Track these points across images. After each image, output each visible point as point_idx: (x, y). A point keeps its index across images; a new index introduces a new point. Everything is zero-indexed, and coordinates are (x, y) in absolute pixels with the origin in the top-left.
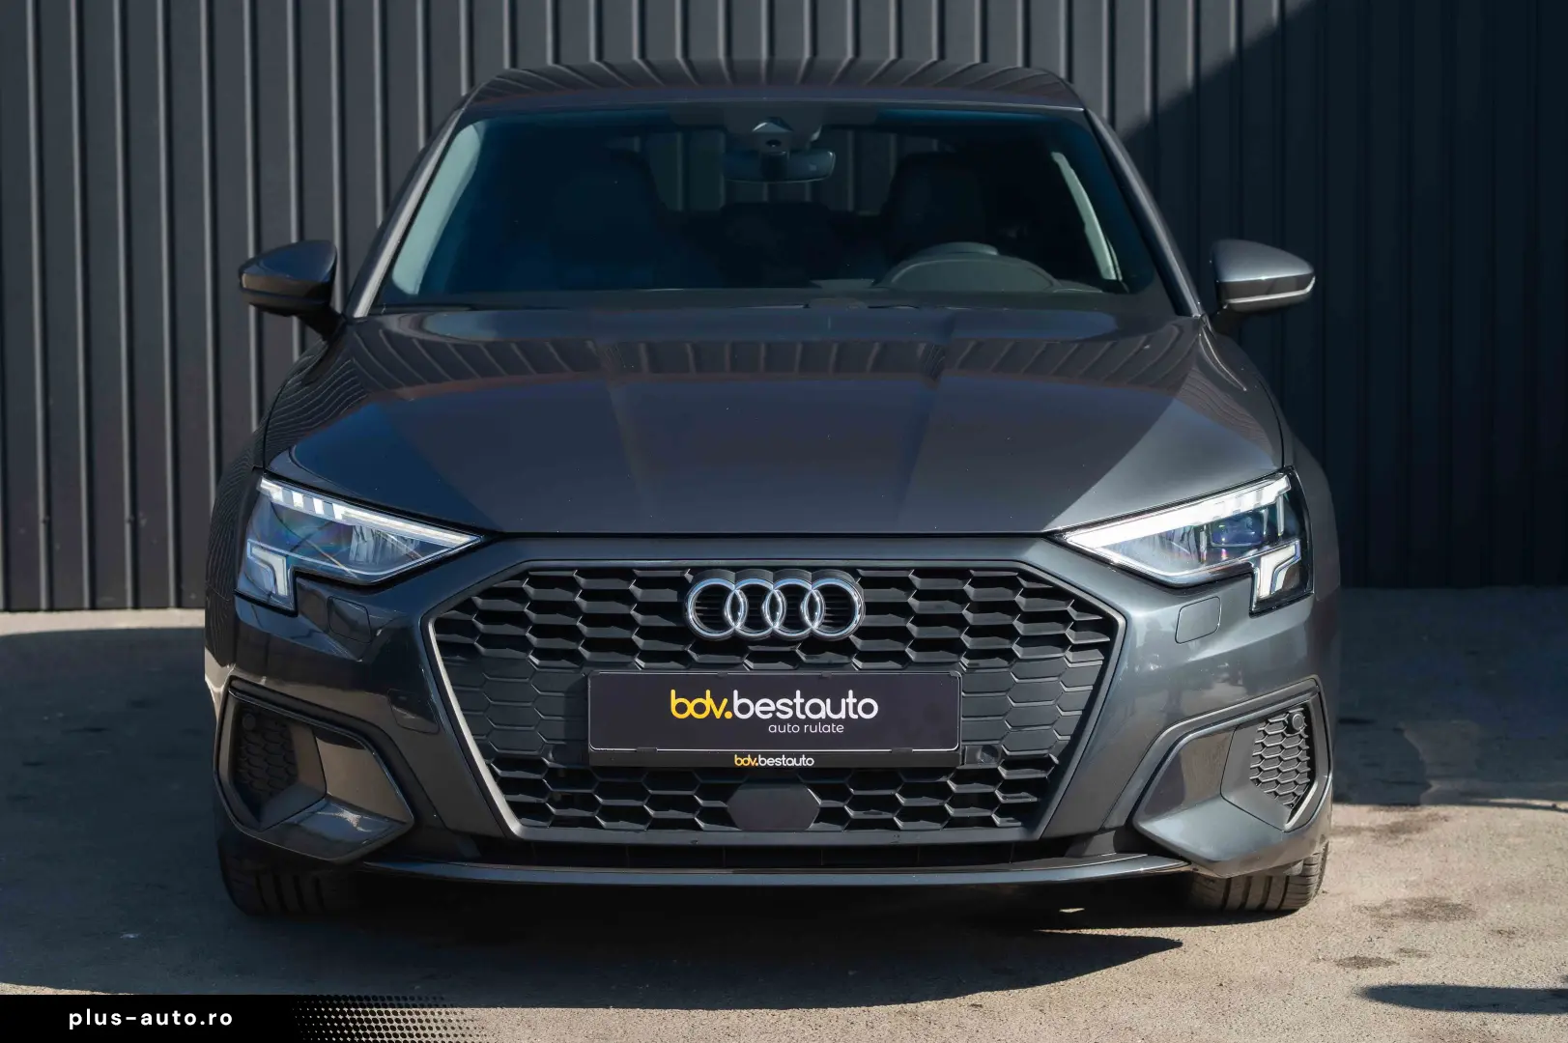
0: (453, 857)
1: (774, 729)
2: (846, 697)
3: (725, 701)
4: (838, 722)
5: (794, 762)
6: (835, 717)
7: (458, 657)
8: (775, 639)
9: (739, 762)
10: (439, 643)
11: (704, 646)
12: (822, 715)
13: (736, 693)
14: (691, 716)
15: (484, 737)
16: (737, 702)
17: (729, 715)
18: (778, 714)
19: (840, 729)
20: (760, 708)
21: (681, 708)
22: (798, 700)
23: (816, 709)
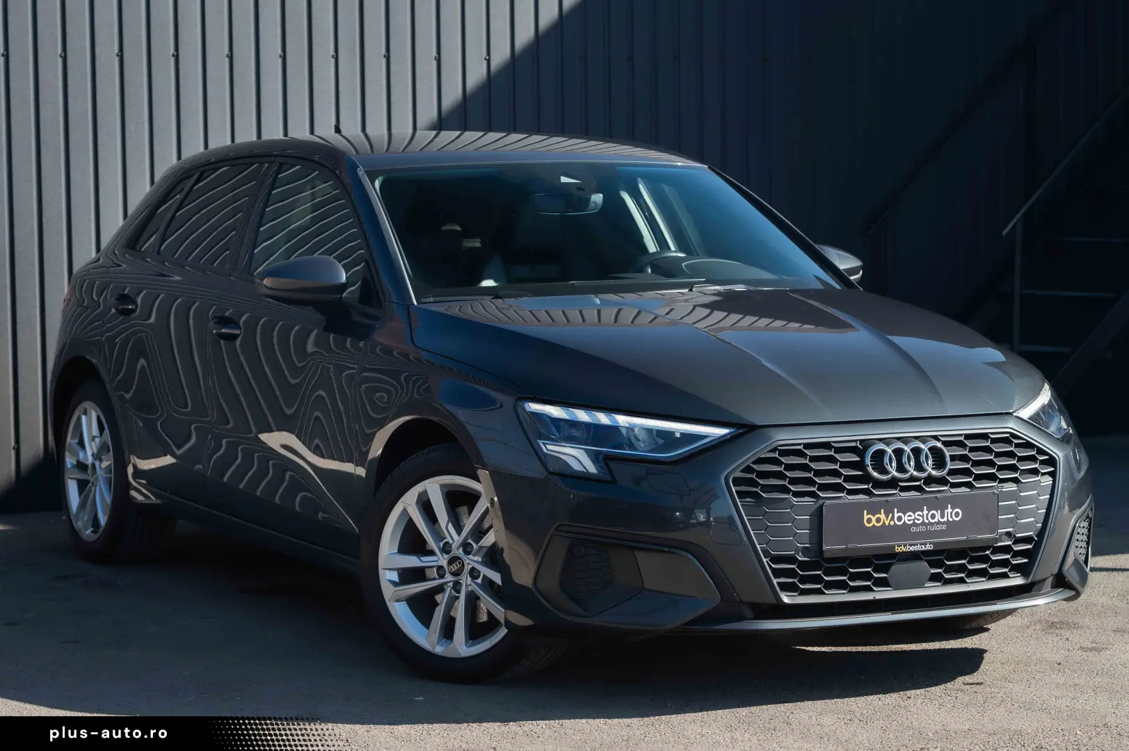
0: (742, 618)
1: (913, 529)
2: (947, 509)
3: (891, 515)
4: (943, 523)
5: (924, 548)
6: (942, 520)
7: (748, 499)
8: (912, 479)
9: (898, 549)
10: (736, 491)
11: (879, 484)
12: (936, 520)
13: (896, 510)
14: (874, 525)
15: (765, 546)
16: (896, 515)
17: (892, 523)
18: (916, 521)
19: (944, 527)
20: (907, 518)
21: (869, 521)
22: (925, 512)
23: (933, 516)
